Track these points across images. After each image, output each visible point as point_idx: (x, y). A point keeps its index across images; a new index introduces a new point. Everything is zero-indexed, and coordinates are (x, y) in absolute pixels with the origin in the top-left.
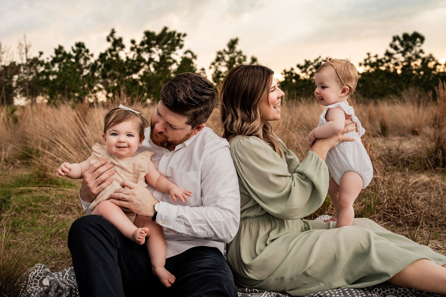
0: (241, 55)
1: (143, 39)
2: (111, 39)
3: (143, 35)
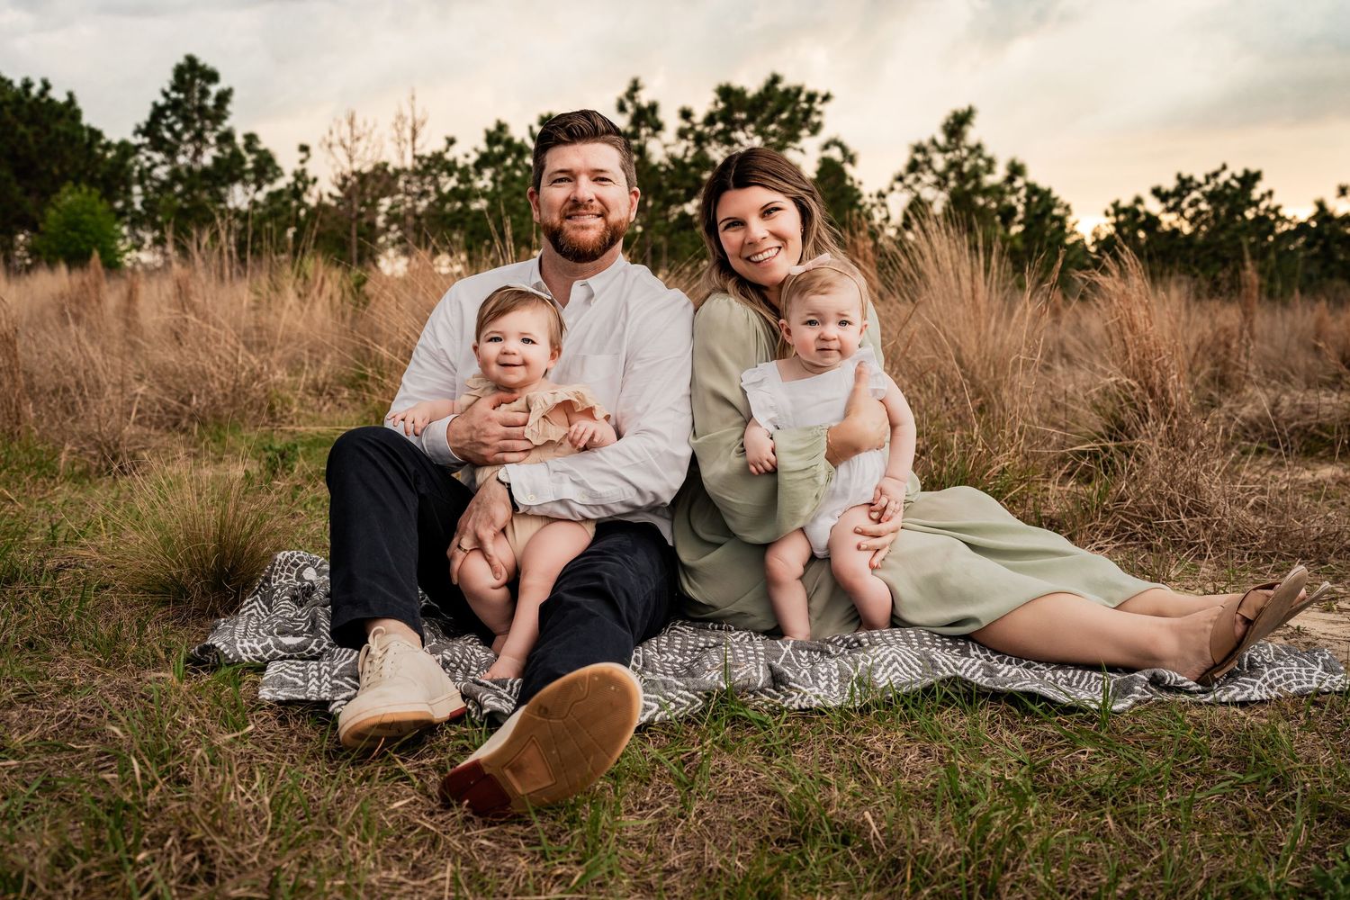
0: (980, 156)
1: (711, 108)
2: (629, 105)
3: (713, 96)
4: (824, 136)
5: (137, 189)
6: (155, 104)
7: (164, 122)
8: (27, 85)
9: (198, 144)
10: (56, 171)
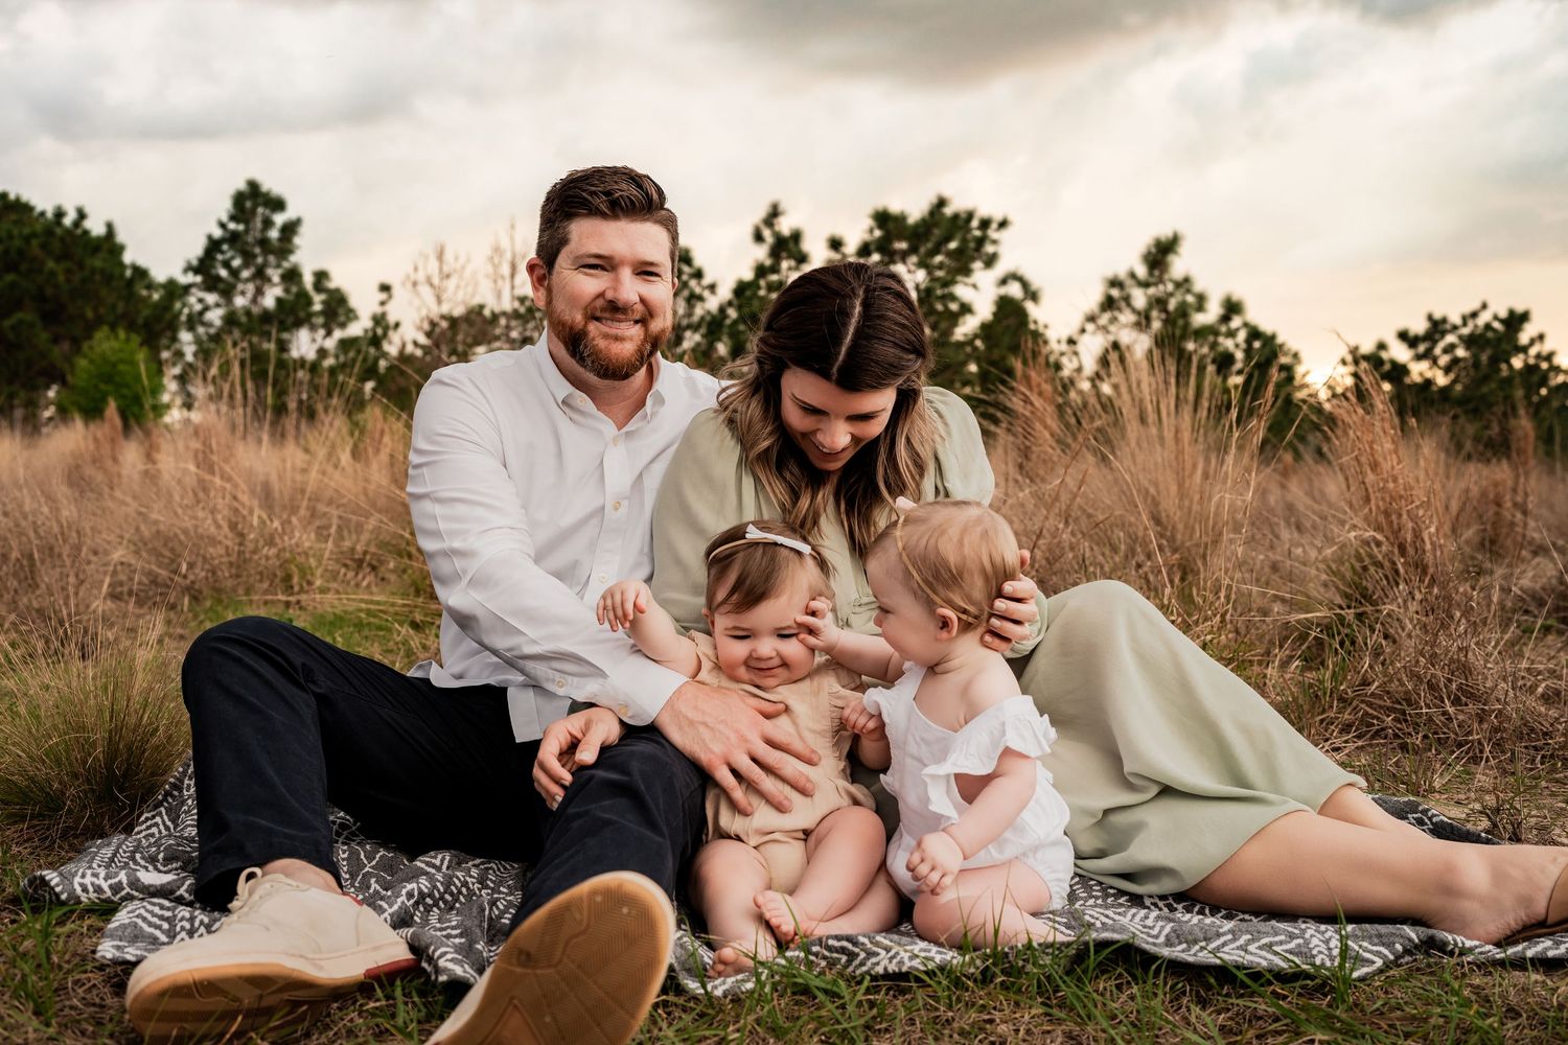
0: (1188, 291)
1: (867, 237)
2: (767, 233)
3: (869, 222)
4: (1000, 269)
5: (185, 336)
6: (210, 238)
7: (220, 257)
8: (60, 214)
9: (258, 282)
10: (90, 314)
